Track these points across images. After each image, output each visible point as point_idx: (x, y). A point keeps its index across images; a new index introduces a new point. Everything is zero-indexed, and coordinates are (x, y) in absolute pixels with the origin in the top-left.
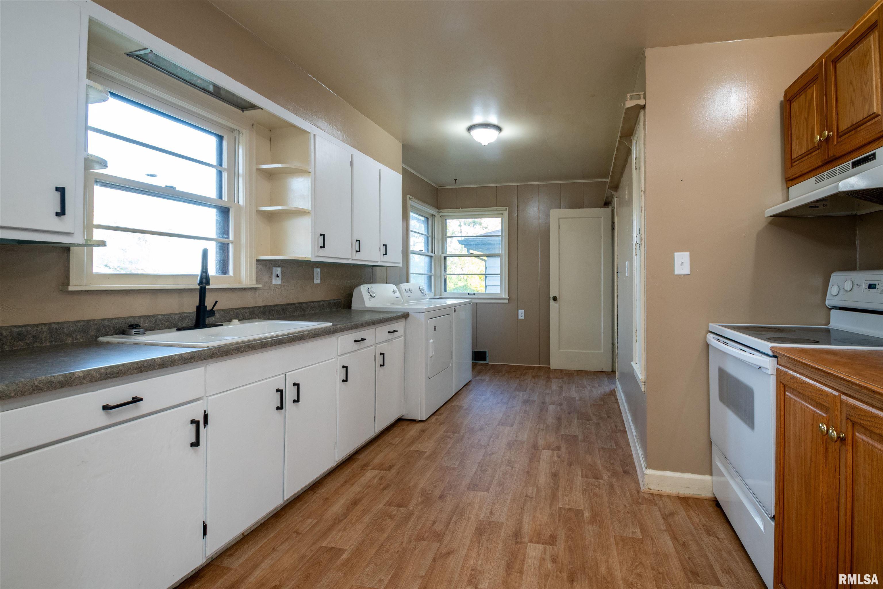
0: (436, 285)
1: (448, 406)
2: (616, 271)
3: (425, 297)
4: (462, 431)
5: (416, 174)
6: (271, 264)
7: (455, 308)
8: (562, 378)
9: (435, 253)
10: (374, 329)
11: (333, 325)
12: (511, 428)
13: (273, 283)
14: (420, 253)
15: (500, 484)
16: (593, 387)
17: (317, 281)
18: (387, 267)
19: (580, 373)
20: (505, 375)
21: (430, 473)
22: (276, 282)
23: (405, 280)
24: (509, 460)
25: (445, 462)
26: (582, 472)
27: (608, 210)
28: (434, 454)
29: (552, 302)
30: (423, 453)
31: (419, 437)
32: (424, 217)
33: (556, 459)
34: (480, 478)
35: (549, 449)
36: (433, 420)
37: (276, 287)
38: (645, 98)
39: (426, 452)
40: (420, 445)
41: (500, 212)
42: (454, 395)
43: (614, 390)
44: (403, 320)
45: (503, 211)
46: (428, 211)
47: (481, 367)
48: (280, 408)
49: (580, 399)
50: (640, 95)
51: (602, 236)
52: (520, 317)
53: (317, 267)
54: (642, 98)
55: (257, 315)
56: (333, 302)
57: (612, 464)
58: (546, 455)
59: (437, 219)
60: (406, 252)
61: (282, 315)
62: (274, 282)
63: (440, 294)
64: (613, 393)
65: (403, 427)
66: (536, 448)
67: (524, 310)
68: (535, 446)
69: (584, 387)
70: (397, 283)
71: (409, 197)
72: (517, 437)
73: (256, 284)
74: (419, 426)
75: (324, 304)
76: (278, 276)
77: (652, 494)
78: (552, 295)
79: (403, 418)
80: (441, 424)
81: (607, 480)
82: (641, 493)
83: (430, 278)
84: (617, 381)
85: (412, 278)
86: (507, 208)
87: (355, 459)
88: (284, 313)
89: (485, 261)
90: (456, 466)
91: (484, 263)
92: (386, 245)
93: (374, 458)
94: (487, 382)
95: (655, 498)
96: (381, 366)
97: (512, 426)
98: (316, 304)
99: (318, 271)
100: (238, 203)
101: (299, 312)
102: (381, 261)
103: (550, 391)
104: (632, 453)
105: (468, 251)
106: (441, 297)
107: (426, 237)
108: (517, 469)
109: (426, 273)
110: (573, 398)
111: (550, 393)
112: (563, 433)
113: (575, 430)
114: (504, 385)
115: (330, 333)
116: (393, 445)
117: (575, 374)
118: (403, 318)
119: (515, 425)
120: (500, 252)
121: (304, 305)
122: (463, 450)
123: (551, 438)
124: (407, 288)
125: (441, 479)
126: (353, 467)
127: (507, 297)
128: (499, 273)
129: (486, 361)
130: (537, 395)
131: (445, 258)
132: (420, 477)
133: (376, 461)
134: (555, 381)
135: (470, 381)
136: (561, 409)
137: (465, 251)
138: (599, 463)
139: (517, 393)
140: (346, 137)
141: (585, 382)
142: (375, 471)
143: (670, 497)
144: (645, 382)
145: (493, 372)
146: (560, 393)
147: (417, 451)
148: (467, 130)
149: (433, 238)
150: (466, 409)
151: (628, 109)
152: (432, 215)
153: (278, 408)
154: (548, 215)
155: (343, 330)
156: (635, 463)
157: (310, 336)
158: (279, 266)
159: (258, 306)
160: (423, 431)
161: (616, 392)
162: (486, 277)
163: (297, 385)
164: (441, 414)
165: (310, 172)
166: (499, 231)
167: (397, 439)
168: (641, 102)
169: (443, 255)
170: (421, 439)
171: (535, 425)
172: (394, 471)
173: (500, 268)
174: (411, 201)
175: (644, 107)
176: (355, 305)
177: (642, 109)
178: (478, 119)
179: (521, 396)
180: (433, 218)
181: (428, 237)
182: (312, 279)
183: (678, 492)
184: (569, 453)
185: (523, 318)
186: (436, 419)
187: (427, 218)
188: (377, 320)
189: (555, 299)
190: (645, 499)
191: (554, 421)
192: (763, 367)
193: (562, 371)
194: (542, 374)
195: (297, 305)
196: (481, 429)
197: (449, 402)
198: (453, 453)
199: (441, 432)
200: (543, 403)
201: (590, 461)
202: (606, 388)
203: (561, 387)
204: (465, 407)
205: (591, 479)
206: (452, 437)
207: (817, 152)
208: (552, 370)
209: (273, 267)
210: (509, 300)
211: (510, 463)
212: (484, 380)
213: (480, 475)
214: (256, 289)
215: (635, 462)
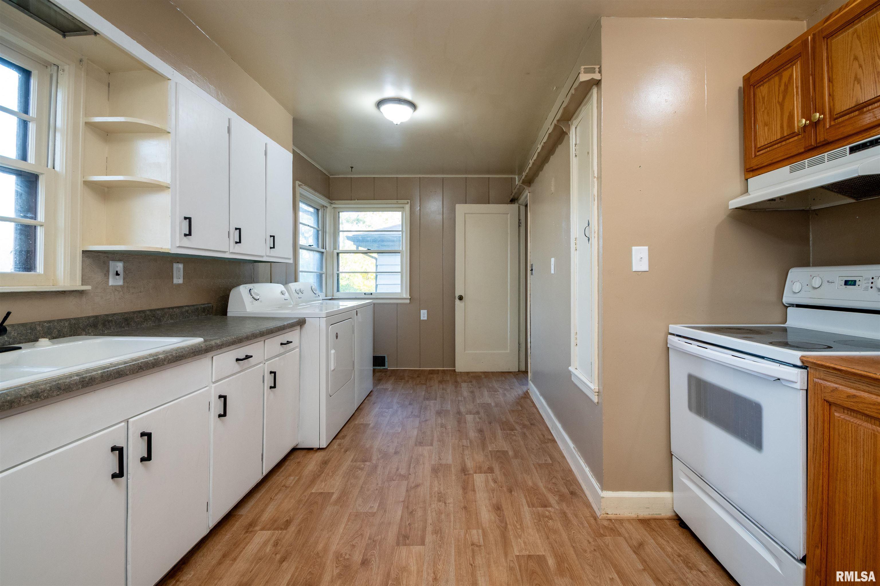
0: (327, 284)
1: (352, 425)
2: (529, 269)
3: (319, 298)
4: (374, 458)
5: (305, 158)
6: (108, 257)
7: (357, 311)
8: (471, 382)
9: (326, 249)
10: (263, 342)
11: (205, 341)
12: (431, 447)
13: (110, 284)
14: (309, 248)
15: (435, 530)
16: (505, 389)
17: (178, 280)
18: (272, 263)
19: (487, 375)
20: (408, 381)
21: (343, 526)
22: (114, 281)
23: (293, 279)
24: (439, 493)
25: (359, 505)
26: (526, 500)
27: (515, 206)
28: (344, 494)
29: (457, 301)
30: (330, 494)
31: (321, 472)
32: (314, 208)
33: (493, 485)
34: (409, 524)
35: (481, 473)
36: (335, 446)
37: (115, 289)
38: (600, 72)
39: (333, 493)
40: (323, 484)
41: (401, 205)
42: (356, 411)
43: (527, 392)
44: (299, 327)
45: (404, 205)
46: (319, 201)
47: (380, 373)
48: (119, 474)
49: (497, 405)
50: (594, 68)
51: (509, 233)
52: (422, 318)
53: (178, 263)
54: (597, 72)
55: (84, 330)
56: (201, 307)
57: (555, 484)
58: (479, 479)
59: (329, 210)
60: (296, 247)
61: (124, 327)
62: (111, 282)
63: (332, 295)
64: (526, 395)
65: (298, 460)
66: (466, 473)
67: (426, 311)
68: (464, 470)
69: (496, 391)
70: (285, 283)
71: (298, 183)
72: (440, 459)
73: (82, 285)
74: (318, 457)
75: (188, 310)
76: (117, 274)
77: (610, 520)
78: (457, 294)
79: (298, 447)
80: (346, 451)
81: (557, 507)
82: (599, 521)
83: (320, 276)
84: (530, 382)
85: (302, 276)
86: (409, 201)
87: (235, 515)
88: (128, 324)
89: (376, 259)
90: (375, 511)
91: (374, 261)
92: (274, 237)
93: (263, 511)
94: (391, 391)
95: (616, 525)
96: (271, 387)
97: (432, 445)
98: (177, 311)
99: (179, 268)
100: (54, 168)
101: (150, 322)
102: (267, 256)
103: (463, 398)
104: (571, 468)
105: (357, 248)
106: (333, 297)
107: (316, 231)
108: (451, 505)
109: (316, 271)
110: (489, 405)
111: (463, 400)
112: (490, 449)
113: (502, 444)
114: (411, 394)
115: (200, 353)
116: (286, 487)
117: (483, 376)
118: (298, 325)
119: (435, 443)
120: (400, 248)
121: (158, 312)
122: (380, 485)
123: (480, 457)
124: (298, 289)
125: (359, 533)
126: (233, 529)
127: (408, 297)
128: (400, 271)
129: (385, 366)
130: (449, 403)
131: (338, 254)
132: (330, 533)
133: (266, 516)
134: (464, 385)
135: (371, 391)
136: (480, 418)
137: (354, 248)
138: (541, 485)
139: (427, 402)
140: (222, 95)
141: (496, 385)
142: (265, 532)
143: (630, 520)
144: (598, 392)
145: (394, 379)
146: (474, 399)
147: (321, 493)
148: (376, 104)
149: (324, 232)
150: (374, 428)
151: (582, 83)
152: (323, 206)
153: (114, 476)
154: (453, 211)
155: (220, 347)
156: (579, 480)
157: (170, 359)
158: (120, 260)
159: (84, 317)
160: (325, 463)
161: (530, 394)
162: (377, 276)
163: (148, 436)
164: (344, 437)
165: (169, 133)
166: (399, 225)
167: (292, 478)
168: (597, 76)
169: (336, 252)
170: (323, 474)
171: (457, 441)
172: (293, 528)
173: (400, 266)
174: (300, 188)
175: (598, 83)
176: (232, 310)
177: (595, 86)
178: (389, 92)
179: (433, 406)
180: (324, 209)
181: (318, 231)
182: (171, 277)
183: (637, 514)
184: (505, 474)
185: (426, 318)
186: (339, 445)
187: (318, 210)
188: (267, 330)
189: (461, 298)
190: (606, 528)
191: (477, 435)
192: (783, 379)
193: (468, 373)
194: (448, 378)
195: (148, 312)
196: (396, 453)
197: (351, 420)
198: (368, 490)
199: (347, 464)
200: (459, 413)
201: (530, 483)
202: (518, 391)
203: (472, 392)
204: (371, 426)
205: (539, 509)
206: (363, 468)
207: (796, 138)
208: (458, 373)
209: (110, 262)
210: (410, 300)
211: (441, 498)
212: (386, 389)
213: (408, 520)
214: (80, 293)
215: (578, 478)
